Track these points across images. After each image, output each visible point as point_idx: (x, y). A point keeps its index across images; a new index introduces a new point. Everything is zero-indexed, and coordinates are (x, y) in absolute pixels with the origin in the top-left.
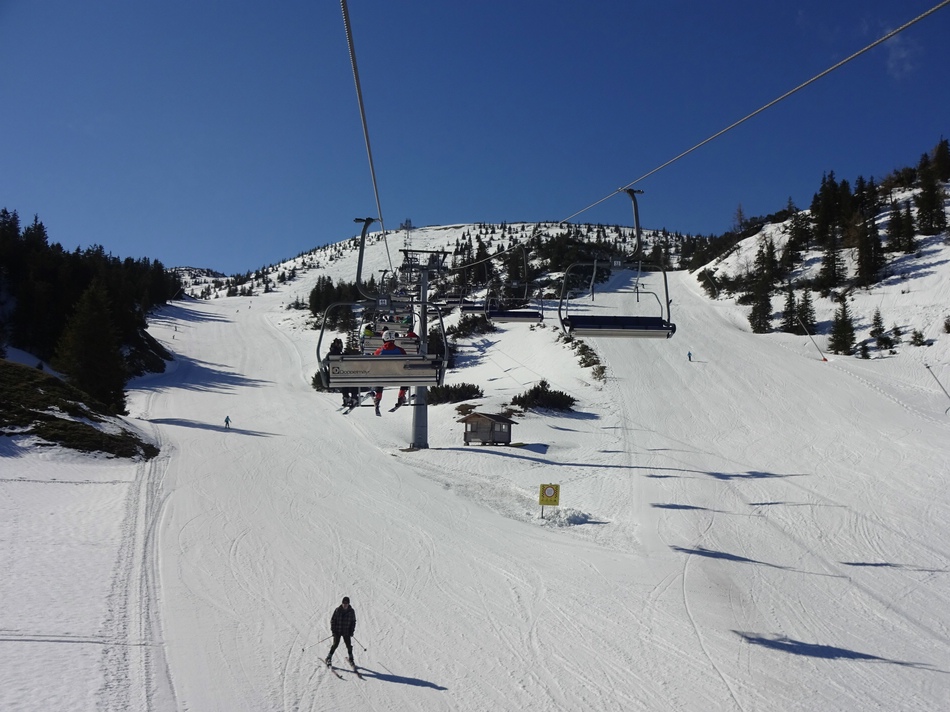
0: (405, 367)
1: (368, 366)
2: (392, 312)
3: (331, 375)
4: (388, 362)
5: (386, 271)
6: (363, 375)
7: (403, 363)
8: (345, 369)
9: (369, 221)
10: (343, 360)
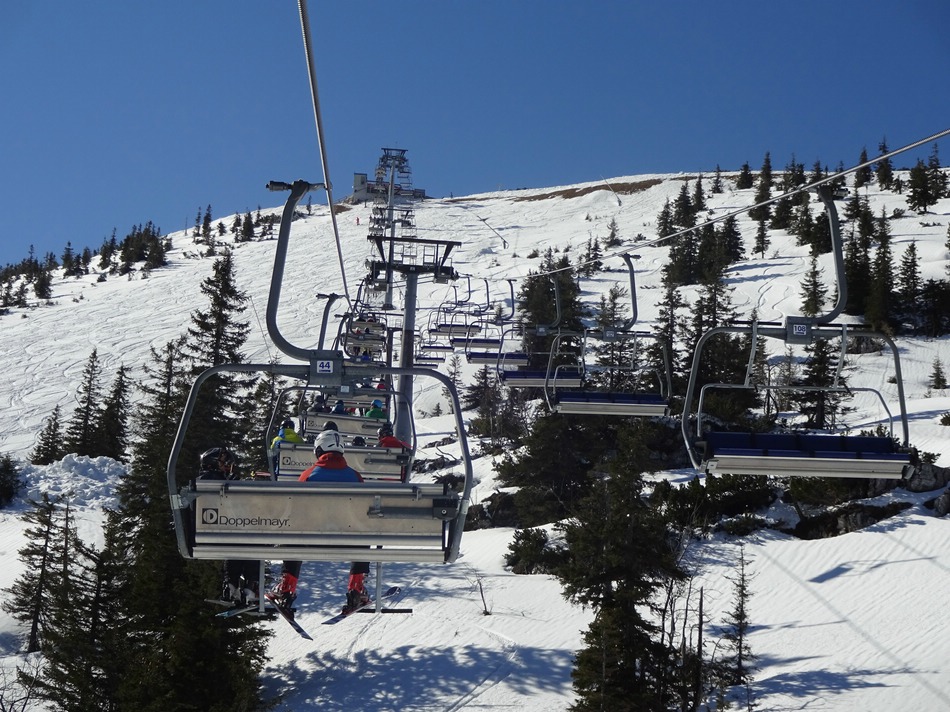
0: (371, 512)
1: (284, 507)
2: (345, 389)
3: (199, 527)
4: (333, 501)
5: (333, 297)
6: (274, 529)
7: (366, 503)
8: (231, 513)
9: (300, 188)
10: (227, 492)
